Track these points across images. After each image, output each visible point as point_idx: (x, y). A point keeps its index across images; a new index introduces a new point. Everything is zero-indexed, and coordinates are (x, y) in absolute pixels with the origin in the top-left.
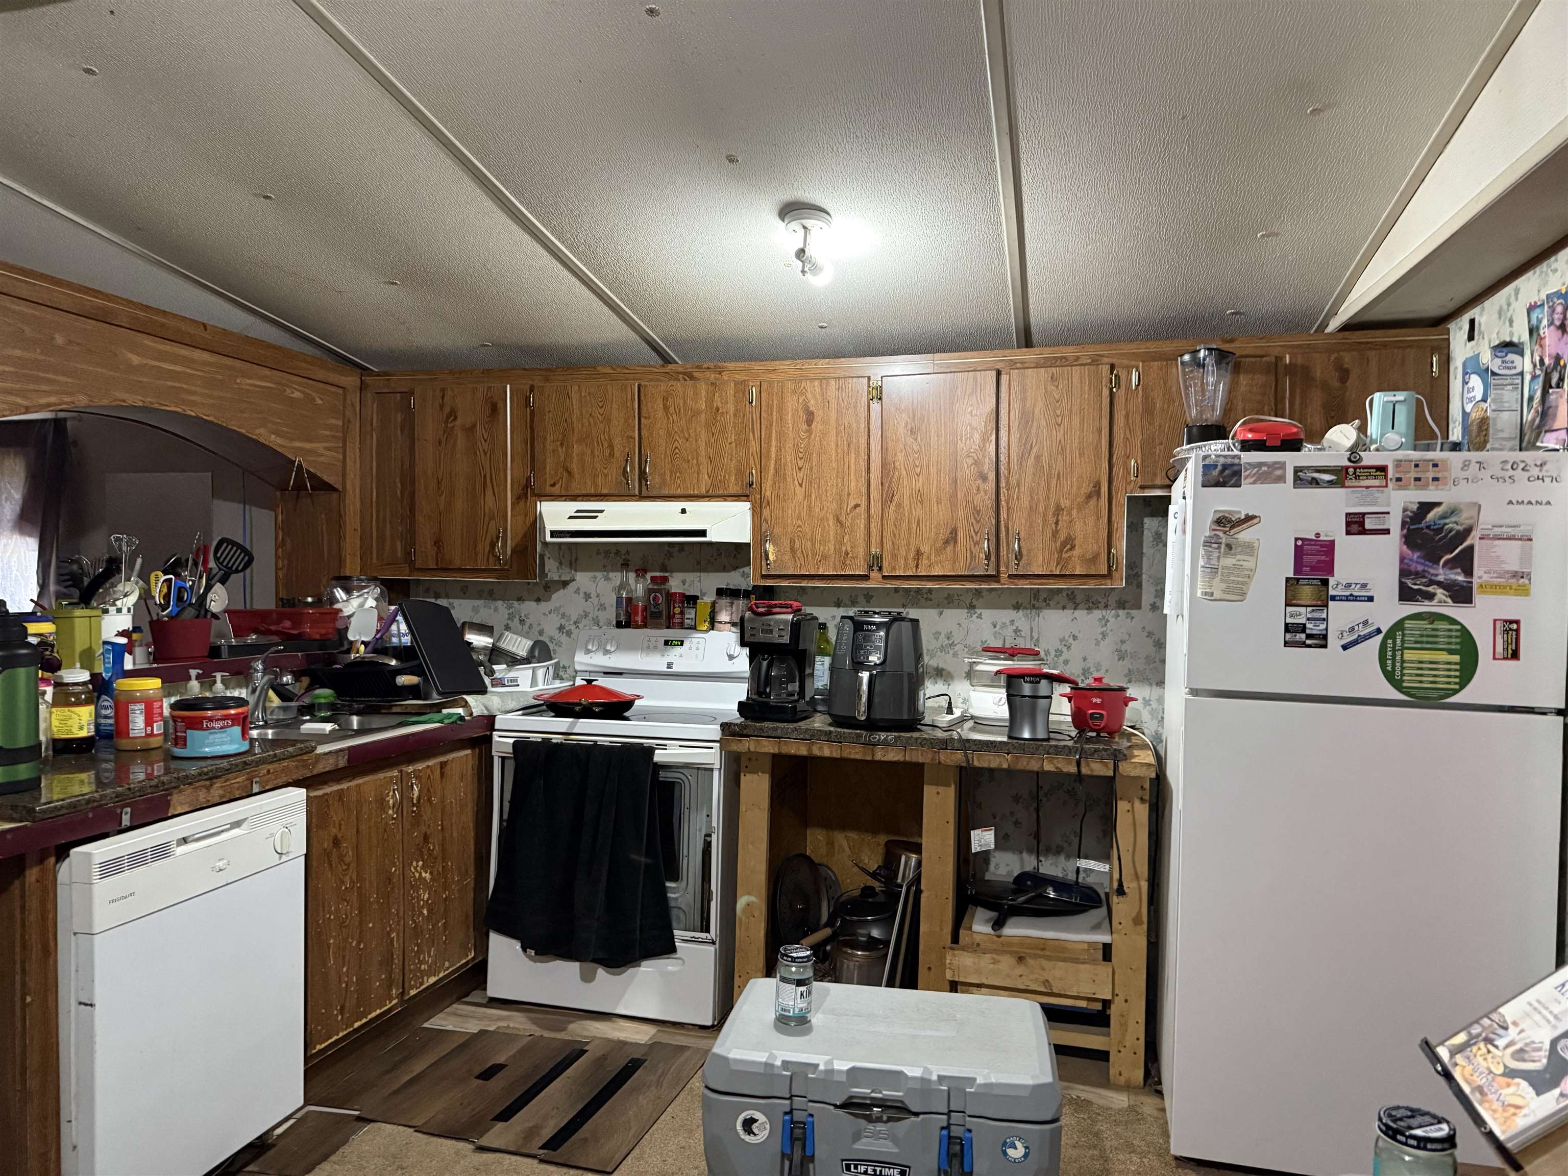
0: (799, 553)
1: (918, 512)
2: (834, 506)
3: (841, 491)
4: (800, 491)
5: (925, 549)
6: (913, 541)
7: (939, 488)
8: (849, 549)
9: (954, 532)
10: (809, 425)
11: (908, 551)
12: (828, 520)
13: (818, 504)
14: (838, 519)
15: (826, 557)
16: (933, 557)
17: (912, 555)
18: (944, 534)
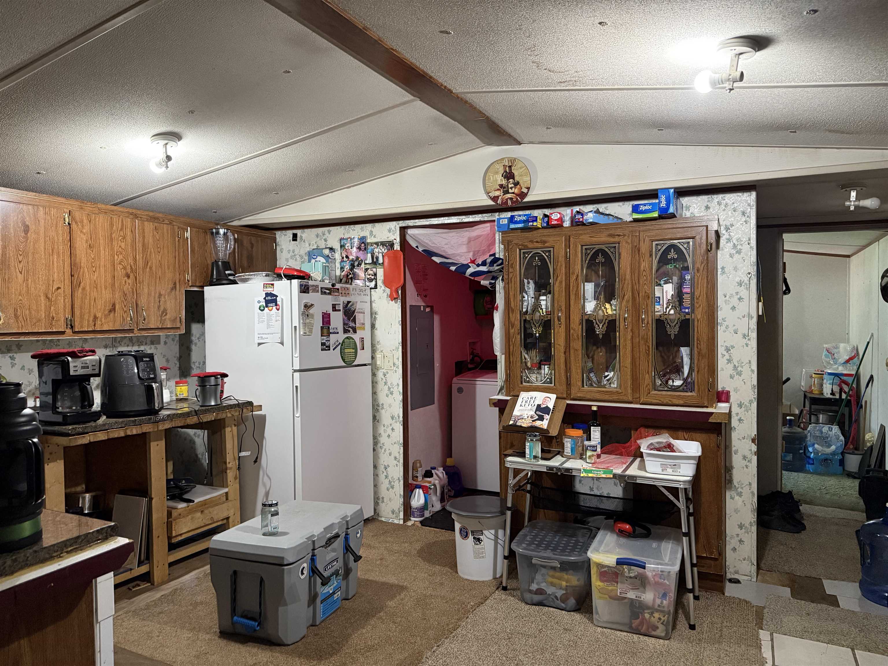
0: (21, 318)
1: (94, 294)
2: (43, 288)
3: (48, 279)
4: (20, 277)
5: (99, 315)
6: (92, 310)
7: (105, 281)
8: (54, 315)
9: (114, 305)
10: (26, 234)
11: (89, 317)
12: (40, 297)
13: (33, 286)
14: (46, 296)
15: (39, 320)
16: (103, 320)
17: (91, 319)
18: (109, 307)
